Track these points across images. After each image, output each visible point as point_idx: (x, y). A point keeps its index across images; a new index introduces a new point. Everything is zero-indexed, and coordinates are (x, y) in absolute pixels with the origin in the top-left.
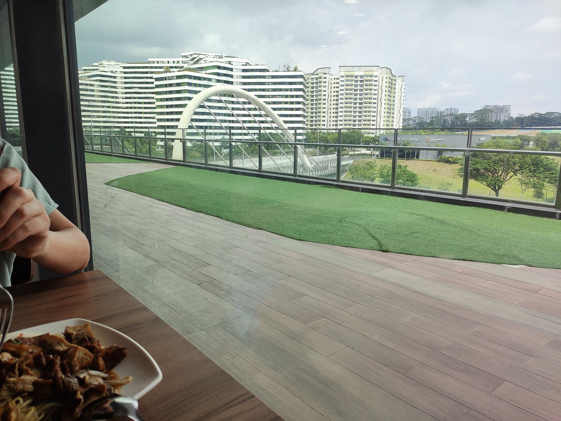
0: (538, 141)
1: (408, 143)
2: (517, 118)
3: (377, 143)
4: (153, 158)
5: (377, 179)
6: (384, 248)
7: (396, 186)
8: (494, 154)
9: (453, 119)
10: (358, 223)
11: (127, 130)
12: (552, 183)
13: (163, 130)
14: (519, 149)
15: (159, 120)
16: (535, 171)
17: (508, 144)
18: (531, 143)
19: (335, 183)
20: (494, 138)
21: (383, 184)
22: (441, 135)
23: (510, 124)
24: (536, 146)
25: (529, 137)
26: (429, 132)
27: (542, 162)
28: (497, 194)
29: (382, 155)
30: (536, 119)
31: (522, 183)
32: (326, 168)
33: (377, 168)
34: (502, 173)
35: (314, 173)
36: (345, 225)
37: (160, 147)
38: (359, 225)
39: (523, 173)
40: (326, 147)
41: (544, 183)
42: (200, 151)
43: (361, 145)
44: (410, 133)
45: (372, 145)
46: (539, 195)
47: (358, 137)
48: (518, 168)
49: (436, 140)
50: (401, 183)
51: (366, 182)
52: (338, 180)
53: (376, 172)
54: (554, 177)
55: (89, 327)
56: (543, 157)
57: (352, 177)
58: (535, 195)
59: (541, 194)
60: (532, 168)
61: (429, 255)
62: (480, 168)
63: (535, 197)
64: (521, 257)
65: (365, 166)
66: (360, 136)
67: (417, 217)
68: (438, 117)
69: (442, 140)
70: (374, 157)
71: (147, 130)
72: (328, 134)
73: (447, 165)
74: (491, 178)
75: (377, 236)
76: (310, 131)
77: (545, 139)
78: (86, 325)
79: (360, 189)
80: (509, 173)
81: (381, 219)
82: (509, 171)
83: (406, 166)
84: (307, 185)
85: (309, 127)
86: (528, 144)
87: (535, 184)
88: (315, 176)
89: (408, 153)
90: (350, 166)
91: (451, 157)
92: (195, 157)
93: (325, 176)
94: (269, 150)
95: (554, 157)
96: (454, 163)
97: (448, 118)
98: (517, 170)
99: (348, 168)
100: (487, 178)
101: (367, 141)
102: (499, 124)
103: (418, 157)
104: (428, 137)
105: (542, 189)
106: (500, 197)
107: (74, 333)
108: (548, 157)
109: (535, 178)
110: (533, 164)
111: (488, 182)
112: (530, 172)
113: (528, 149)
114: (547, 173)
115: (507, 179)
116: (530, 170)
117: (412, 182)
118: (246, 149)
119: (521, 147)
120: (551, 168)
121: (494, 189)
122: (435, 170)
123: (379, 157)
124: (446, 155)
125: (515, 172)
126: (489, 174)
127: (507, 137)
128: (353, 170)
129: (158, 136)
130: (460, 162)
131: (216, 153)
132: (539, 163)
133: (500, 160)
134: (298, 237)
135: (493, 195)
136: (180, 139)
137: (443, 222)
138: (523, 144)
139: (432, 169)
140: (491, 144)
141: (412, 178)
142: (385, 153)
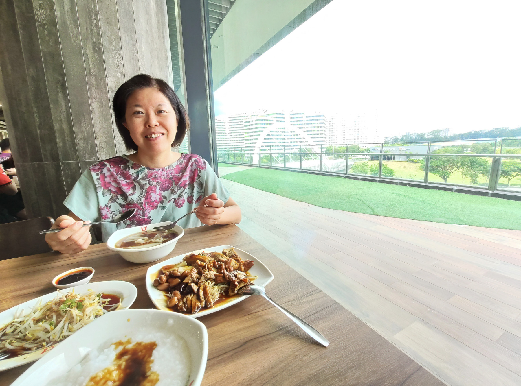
0: (473, 148)
1: (388, 152)
2: (459, 135)
3: (368, 152)
4: (244, 163)
5: (369, 173)
6: (376, 214)
7: (382, 177)
8: (444, 157)
9: (416, 136)
10: (360, 199)
11: (230, 149)
12: (484, 174)
13: (248, 149)
14: (461, 153)
15: (246, 143)
16: (472, 167)
17: (453, 150)
18: (469, 149)
19: (345, 175)
20: (443, 147)
21: (372, 176)
22: (408, 146)
23: (453, 139)
24: (473, 151)
25: (467, 146)
26: (401, 144)
27: (477, 161)
28: (445, 181)
29: (372, 159)
30: (472, 134)
31: (463, 174)
32: (338, 167)
33: (369, 167)
34: (449, 168)
35: (331, 170)
36: (352, 199)
37: (246, 158)
38: (360, 200)
39: (463, 168)
40: (338, 155)
41: (478, 174)
42: (267, 159)
43: (359, 153)
44: (389, 145)
45: (365, 153)
46: (474, 181)
47: (357, 149)
48: (460, 165)
49: (405, 149)
50: (383, 175)
51: (362, 174)
52: (346, 174)
53: (368, 169)
54: (485, 170)
55: (234, 249)
56: (477, 158)
57: (354, 172)
58: (472, 182)
59: (476, 181)
60: (470, 165)
61: (404, 218)
62: (434, 165)
63: (472, 183)
64: (465, 220)
65: (362, 165)
66: (358, 148)
67: (395, 195)
68: (406, 135)
69: (409, 149)
70: (367, 160)
71: (240, 149)
72: (339, 147)
73: (412, 164)
74: (442, 171)
75: (371, 206)
76: (329, 146)
77: (479, 146)
78: (232, 249)
79: (360, 179)
80: (454, 168)
81: (373, 196)
82: (454, 167)
83: (387, 165)
84: (328, 177)
85: (328, 144)
86: (467, 150)
87: (472, 175)
88: (332, 171)
89: (388, 157)
90: (352, 165)
91: (415, 159)
92: (264, 162)
93: (337, 171)
94: (305, 157)
95: (485, 158)
96: (417, 162)
97: (413, 136)
98: (459, 166)
99: (351, 167)
100: (439, 171)
101: (362, 151)
102: (447, 139)
103: (394, 159)
104: (400, 148)
105: (476, 177)
106: (447, 183)
107: (227, 252)
108: (481, 157)
109: (472, 171)
110: (471, 163)
111: (439, 174)
112: (469, 167)
113: (467, 153)
114: (480, 168)
115: (452, 172)
116: (468, 166)
117: (391, 174)
118: (292, 157)
119: (462, 152)
120: (483, 165)
121: (444, 178)
122: (405, 167)
123: (370, 160)
124: (412, 158)
125: (458, 167)
126: (441, 169)
127: (453, 146)
128: (355, 167)
129: (246, 152)
130: (421, 162)
131: (276, 160)
132: (475, 161)
133: (448, 160)
134: (324, 206)
135: (443, 181)
136: (258, 153)
137: (412, 198)
138: (463, 150)
139: (403, 166)
140: (442, 150)
141: (390, 172)
142: (374, 157)
